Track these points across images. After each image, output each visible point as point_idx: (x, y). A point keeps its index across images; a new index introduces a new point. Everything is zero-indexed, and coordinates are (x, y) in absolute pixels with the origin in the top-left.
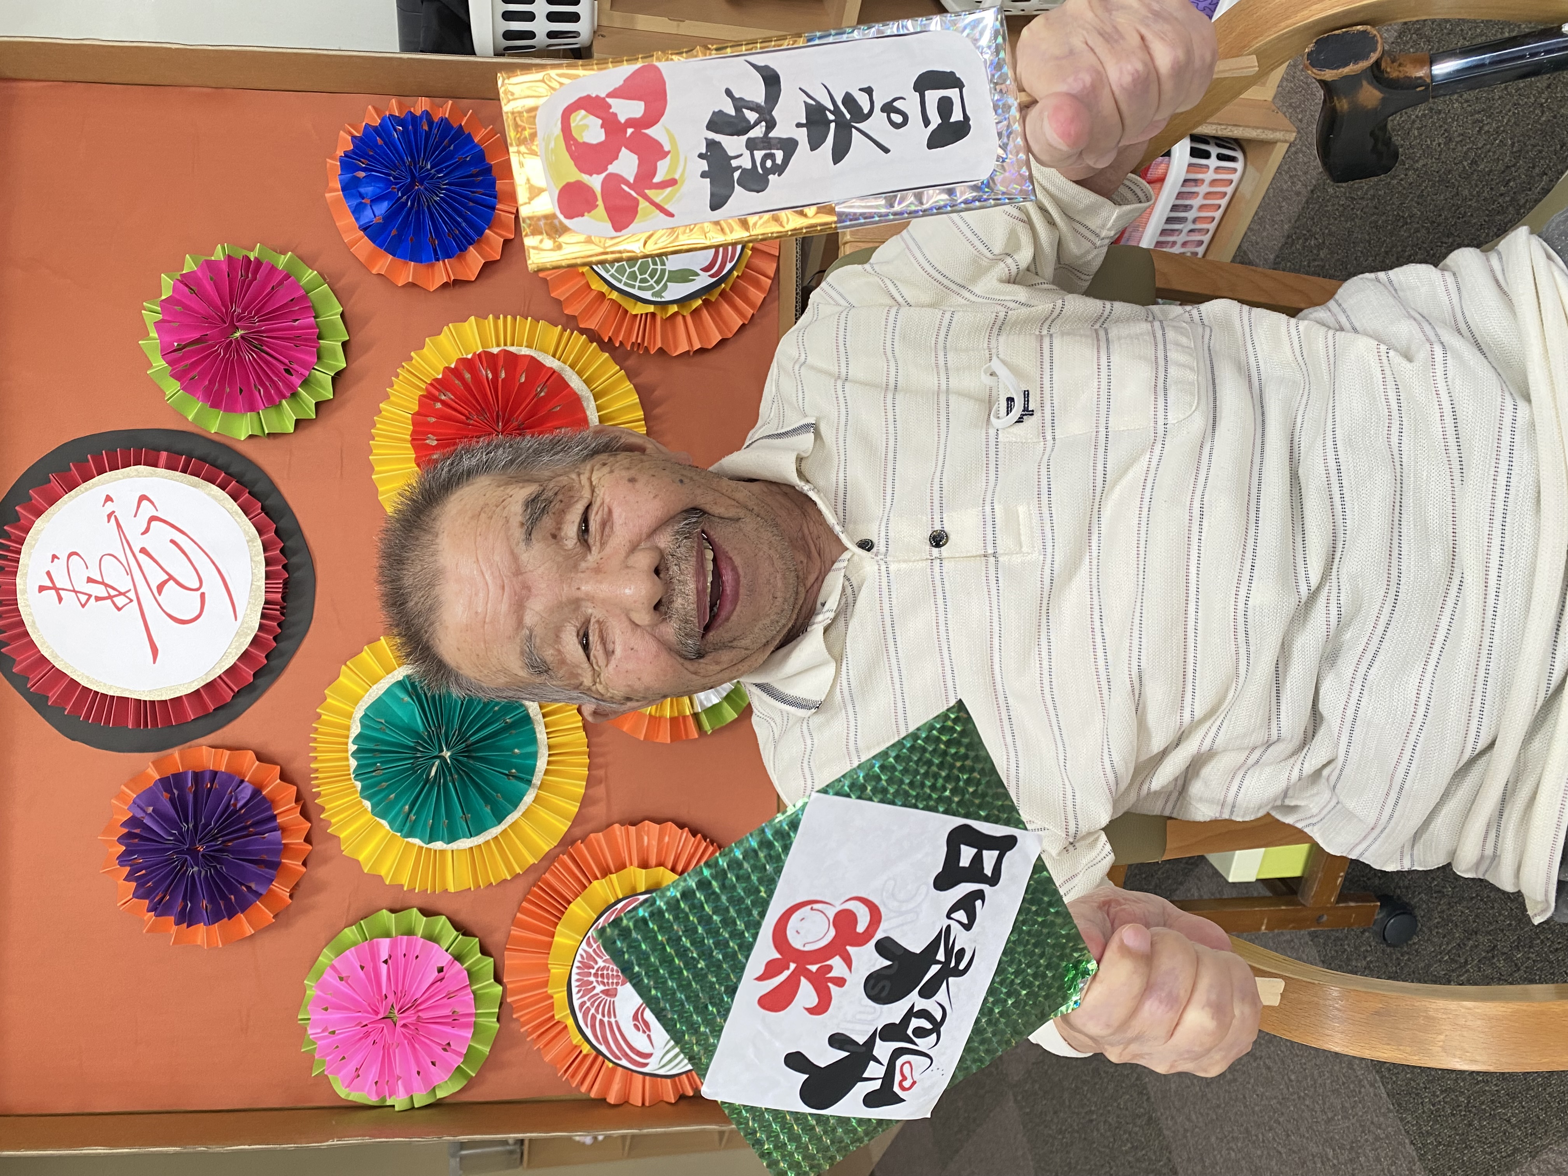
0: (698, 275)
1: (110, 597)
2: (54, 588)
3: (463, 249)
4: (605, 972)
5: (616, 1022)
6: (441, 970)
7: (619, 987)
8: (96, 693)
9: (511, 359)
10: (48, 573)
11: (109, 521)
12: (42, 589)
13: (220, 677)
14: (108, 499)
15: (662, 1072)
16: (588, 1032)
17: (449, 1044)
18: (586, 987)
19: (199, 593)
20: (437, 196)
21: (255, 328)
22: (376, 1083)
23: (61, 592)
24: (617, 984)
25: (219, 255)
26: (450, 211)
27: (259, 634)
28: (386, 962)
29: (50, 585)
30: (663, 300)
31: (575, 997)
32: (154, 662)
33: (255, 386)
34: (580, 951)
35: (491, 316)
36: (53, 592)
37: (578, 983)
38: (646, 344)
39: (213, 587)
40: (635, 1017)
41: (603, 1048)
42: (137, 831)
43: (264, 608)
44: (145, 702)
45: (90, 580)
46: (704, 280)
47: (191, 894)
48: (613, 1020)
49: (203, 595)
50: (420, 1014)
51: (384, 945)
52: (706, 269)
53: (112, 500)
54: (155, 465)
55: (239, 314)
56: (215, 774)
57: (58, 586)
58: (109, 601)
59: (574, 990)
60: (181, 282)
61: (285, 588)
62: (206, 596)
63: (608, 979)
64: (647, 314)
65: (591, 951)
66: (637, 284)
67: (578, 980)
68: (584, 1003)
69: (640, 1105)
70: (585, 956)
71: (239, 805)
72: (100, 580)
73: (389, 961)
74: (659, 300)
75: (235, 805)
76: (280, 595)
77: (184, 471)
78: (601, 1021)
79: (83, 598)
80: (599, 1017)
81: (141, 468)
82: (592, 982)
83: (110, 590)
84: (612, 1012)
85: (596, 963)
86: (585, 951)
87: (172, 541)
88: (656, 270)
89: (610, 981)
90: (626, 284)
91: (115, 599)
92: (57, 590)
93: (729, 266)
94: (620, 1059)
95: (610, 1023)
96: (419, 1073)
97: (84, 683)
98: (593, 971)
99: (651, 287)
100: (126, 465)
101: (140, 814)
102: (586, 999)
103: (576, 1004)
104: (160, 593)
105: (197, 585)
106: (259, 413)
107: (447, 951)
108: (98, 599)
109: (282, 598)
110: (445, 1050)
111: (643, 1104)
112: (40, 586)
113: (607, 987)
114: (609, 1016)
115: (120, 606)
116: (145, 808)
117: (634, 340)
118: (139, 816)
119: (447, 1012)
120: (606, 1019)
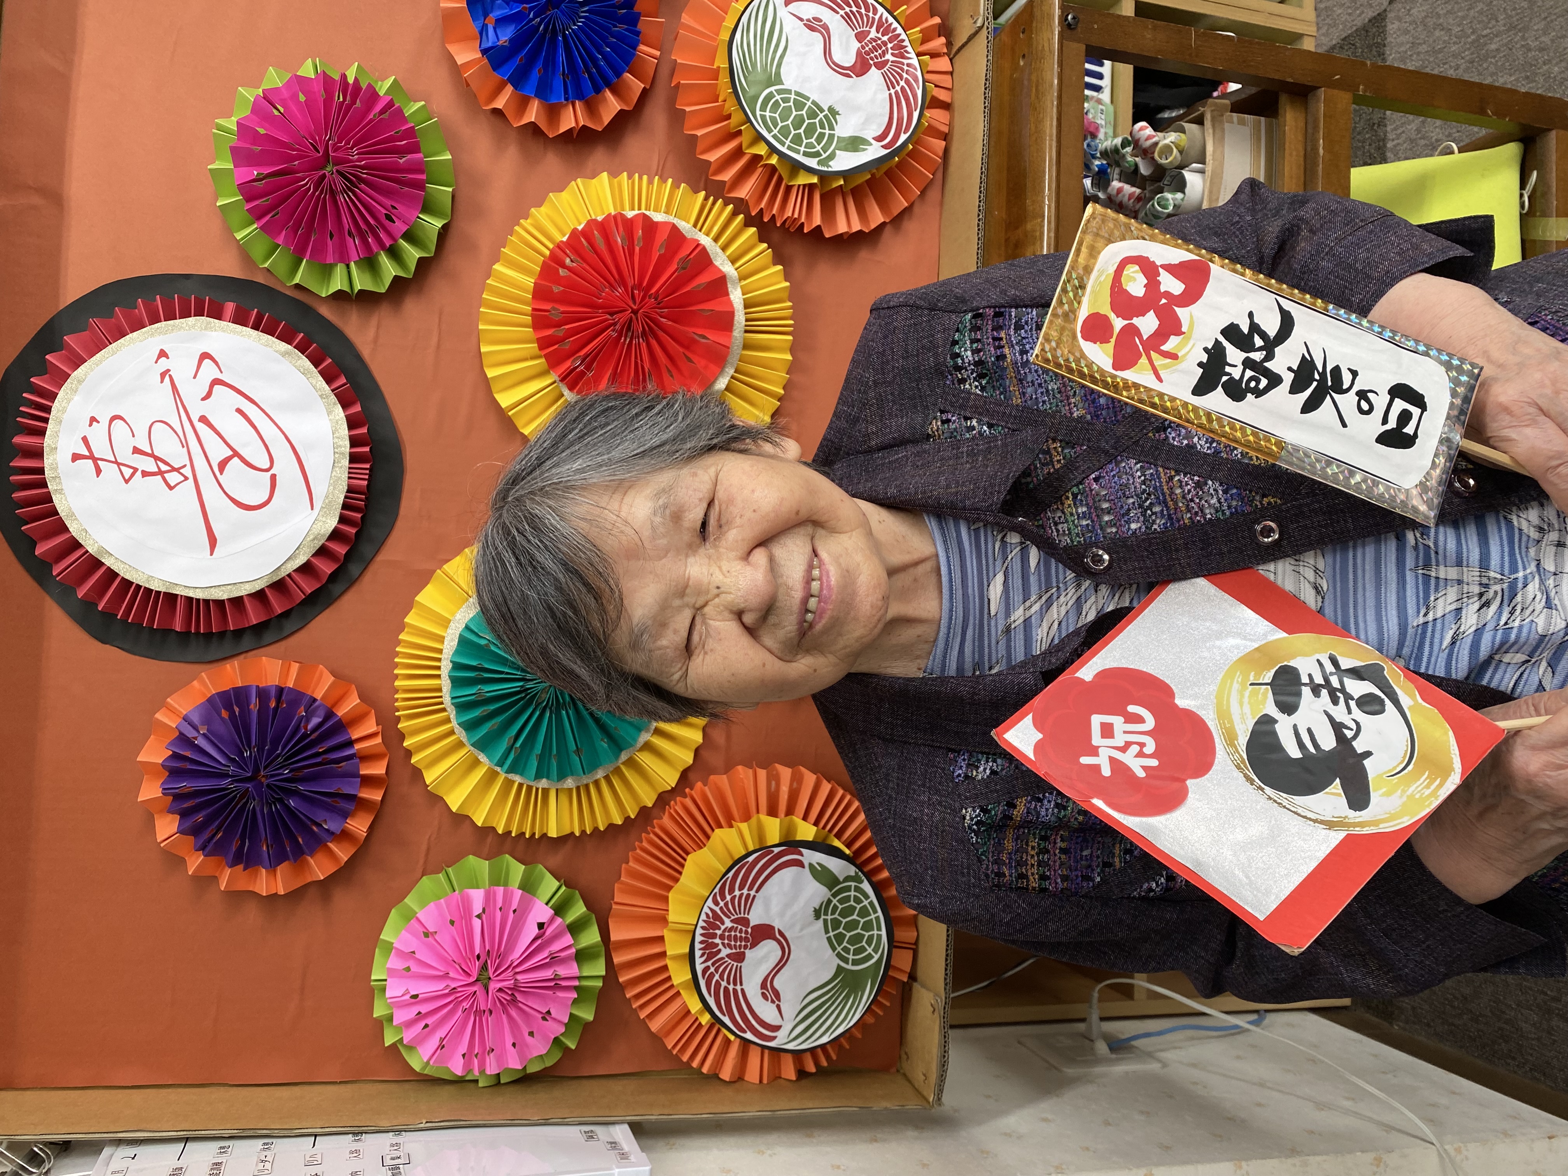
0: (871, 144)
1: (161, 473)
2: (91, 457)
3: (598, 90)
4: (733, 933)
5: (742, 990)
6: (541, 926)
7: (747, 951)
8: (139, 587)
9: (650, 226)
10: (85, 440)
11: (162, 382)
12: (76, 457)
13: (289, 575)
14: (163, 354)
15: (790, 1046)
16: (711, 1002)
17: (549, 1012)
18: (710, 951)
19: (269, 474)
20: (575, 25)
21: (352, 161)
22: (464, 1055)
23: (99, 462)
24: (746, 947)
25: (308, 70)
26: (588, 43)
27: (341, 527)
28: (479, 916)
29: (87, 453)
30: (830, 169)
31: (698, 961)
32: (212, 554)
33: (350, 234)
34: (706, 909)
35: (625, 174)
36: (90, 461)
37: (703, 946)
38: (803, 220)
39: (285, 467)
40: (764, 985)
41: (726, 1020)
42: (188, 754)
43: (346, 497)
44: (198, 600)
45: (136, 451)
46: (875, 152)
47: (251, 832)
48: (738, 988)
49: (273, 478)
50: (519, 977)
51: (477, 898)
52: (879, 139)
53: (168, 358)
54: (219, 318)
55: (334, 145)
56: (280, 690)
57: (96, 456)
58: (159, 477)
59: (698, 953)
60: (264, 98)
61: (370, 475)
62: (278, 479)
63: (736, 941)
64: (804, 186)
65: (717, 909)
66: (802, 149)
67: (701, 942)
68: (708, 968)
69: (758, 1082)
70: (711, 915)
71: (309, 727)
72: (150, 452)
73: (484, 916)
74: (825, 169)
75: (306, 728)
76: (366, 483)
77: (256, 327)
78: (726, 989)
79: (127, 472)
80: (724, 984)
81: (204, 319)
82: (717, 945)
83: (160, 464)
84: (738, 979)
85: (723, 923)
86: (710, 908)
87: (239, 411)
88: (822, 135)
89: (738, 943)
90: (789, 148)
91: (165, 475)
92: (95, 460)
93: (903, 137)
94: (745, 1032)
95: (735, 991)
96: (514, 1045)
97: (125, 573)
98: (719, 932)
99: (817, 154)
100: (185, 314)
101: (190, 733)
102: (709, 963)
103: (699, 968)
104: (221, 472)
105: (267, 466)
106: (348, 266)
107: (547, 904)
108: (145, 474)
109: (368, 485)
110: (544, 1019)
111: (761, 1081)
112: (74, 454)
113: (734, 951)
114: (735, 984)
115: (172, 485)
116: (200, 727)
117: (790, 214)
118: (190, 736)
119: (548, 973)
120: (731, 987)
